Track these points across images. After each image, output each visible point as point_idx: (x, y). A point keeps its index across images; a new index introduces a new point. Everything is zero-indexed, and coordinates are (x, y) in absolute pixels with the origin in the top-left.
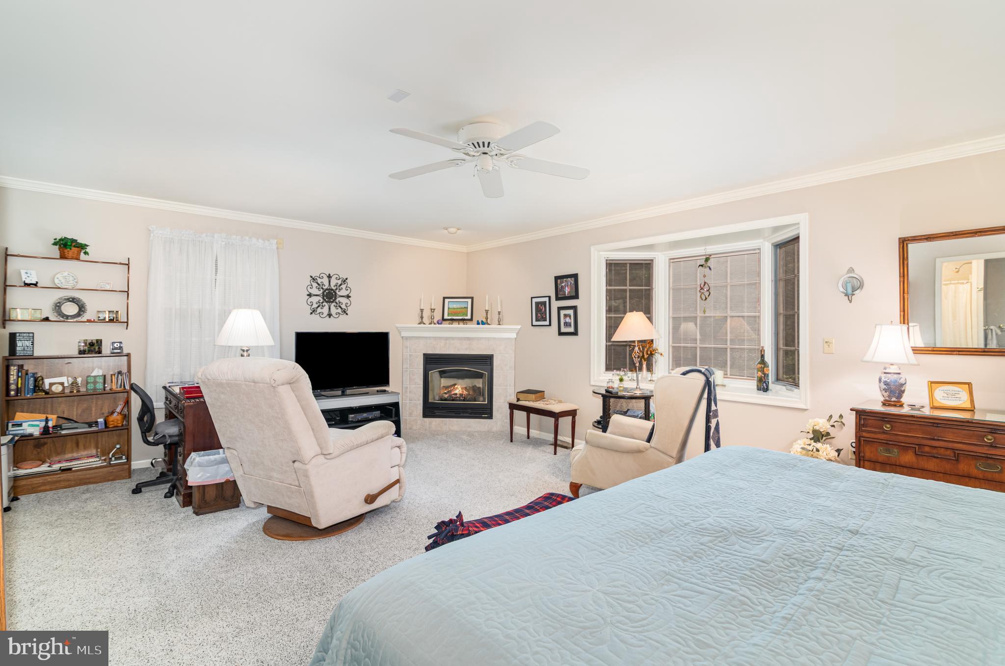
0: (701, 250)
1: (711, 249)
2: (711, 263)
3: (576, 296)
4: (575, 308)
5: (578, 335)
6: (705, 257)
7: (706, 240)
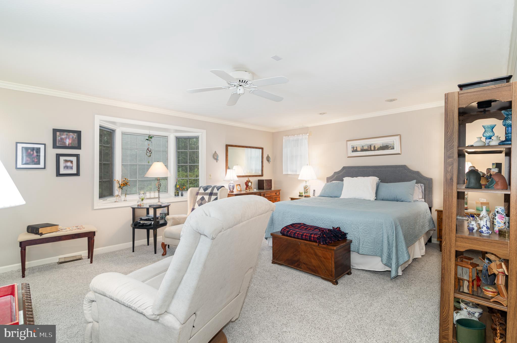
0: (147, 132)
1: (152, 133)
2: (153, 140)
3: (79, 147)
4: (77, 156)
5: (79, 176)
6: (148, 136)
7: (150, 128)
